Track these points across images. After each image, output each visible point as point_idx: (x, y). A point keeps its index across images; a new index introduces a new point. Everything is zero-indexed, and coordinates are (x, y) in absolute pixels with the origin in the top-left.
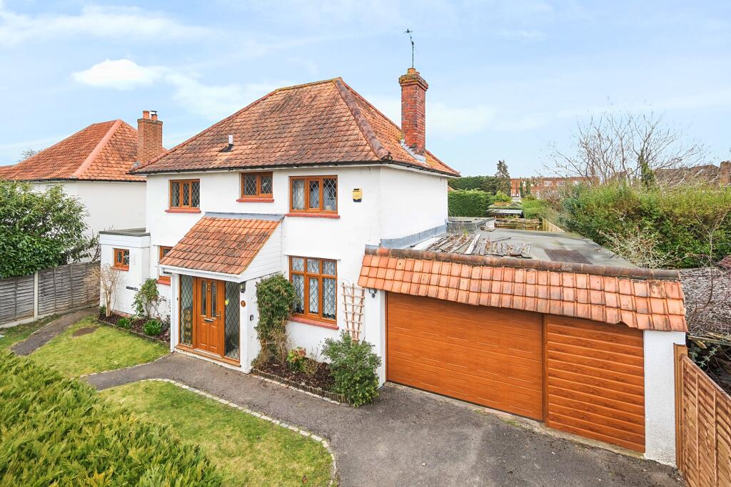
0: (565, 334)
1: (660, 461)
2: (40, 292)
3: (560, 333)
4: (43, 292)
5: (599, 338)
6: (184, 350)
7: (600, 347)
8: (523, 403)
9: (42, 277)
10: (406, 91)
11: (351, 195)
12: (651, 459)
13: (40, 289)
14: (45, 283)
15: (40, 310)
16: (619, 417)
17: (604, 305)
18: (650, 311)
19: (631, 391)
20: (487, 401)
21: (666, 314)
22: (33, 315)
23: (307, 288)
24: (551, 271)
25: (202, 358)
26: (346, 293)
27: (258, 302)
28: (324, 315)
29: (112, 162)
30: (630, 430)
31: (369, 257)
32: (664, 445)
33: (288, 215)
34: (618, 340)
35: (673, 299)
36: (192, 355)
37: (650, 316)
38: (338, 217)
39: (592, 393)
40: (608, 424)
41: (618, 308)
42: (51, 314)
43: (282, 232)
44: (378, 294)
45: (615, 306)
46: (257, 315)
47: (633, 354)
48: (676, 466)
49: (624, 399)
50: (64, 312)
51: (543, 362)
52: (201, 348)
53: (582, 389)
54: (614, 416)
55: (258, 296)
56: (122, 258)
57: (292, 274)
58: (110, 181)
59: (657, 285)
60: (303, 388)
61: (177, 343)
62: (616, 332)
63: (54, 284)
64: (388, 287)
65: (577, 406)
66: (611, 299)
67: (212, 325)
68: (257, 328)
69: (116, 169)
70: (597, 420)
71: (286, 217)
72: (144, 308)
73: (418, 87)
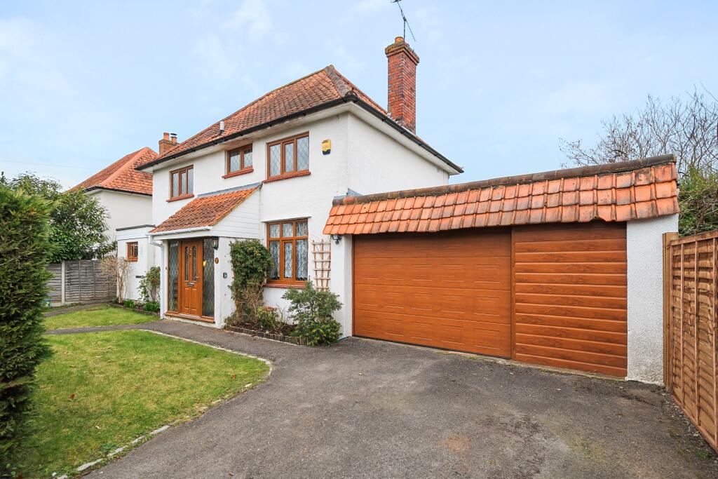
0: (535, 251)
1: (643, 381)
2: (67, 281)
3: (529, 251)
4: (69, 282)
5: (573, 249)
6: (171, 316)
7: (574, 259)
8: (490, 341)
9: (69, 269)
10: (392, 62)
11: (321, 148)
12: (633, 379)
13: (67, 278)
14: (72, 274)
15: (67, 298)
16: (597, 338)
17: (578, 204)
18: (633, 199)
19: (611, 305)
20: (452, 344)
21: (654, 200)
22: (61, 301)
23: (283, 253)
24: (520, 184)
25: (185, 321)
26: (316, 250)
27: (232, 261)
28: (297, 279)
29: (136, 179)
30: (609, 352)
31: (336, 208)
32: (649, 361)
33: (265, 182)
34: (596, 248)
35: (663, 182)
36: (177, 319)
37: (633, 205)
38: (309, 174)
39: (565, 315)
40: (584, 348)
41: (594, 204)
42: (77, 302)
43: (260, 200)
44: (343, 241)
45: (591, 202)
46: (231, 275)
47: (614, 260)
48: (663, 384)
49: (603, 316)
50: (87, 302)
51: (512, 289)
52: (184, 312)
53: (553, 312)
54: (590, 337)
55: (232, 256)
56: (133, 250)
57: (270, 241)
58: (132, 193)
59: (644, 173)
60: (268, 336)
61: (166, 311)
62: (595, 238)
63: (80, 276)
64: (351, 230)
65: (547, 333)
66: (586, 197)
67: (192, 288)
68: (231, 288)
69: (139, 185)
70: (570, 346)
71: (264, 184)
72: (149, 293)
73: (405, 56)
